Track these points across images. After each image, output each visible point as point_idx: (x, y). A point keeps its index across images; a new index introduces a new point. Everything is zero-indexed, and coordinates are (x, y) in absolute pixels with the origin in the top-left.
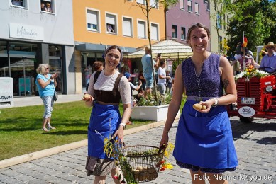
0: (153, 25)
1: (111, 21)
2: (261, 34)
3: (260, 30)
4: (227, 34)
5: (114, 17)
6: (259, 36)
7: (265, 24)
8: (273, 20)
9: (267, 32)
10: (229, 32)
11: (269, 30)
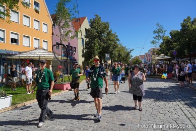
0: (44, 41)
1: (15, 37)
5: (18, 34)
7: (100, 45)
8: (104, 43)
10: (86, 48)
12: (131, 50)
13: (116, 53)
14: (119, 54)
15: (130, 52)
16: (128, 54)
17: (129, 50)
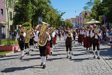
2: (31, 13)
3: (30, 11)
4: (14, 11)
6: (30, 14)
7: (33, 8)
8: (36, 6)
9: (33, 12)
10: (15, 10)
11: (35, 11)
12: (62, 14)
13: (48, 16)
14: (51, 17)
15: (61, 15)
16: (59, 17)
17: (60, 13)
